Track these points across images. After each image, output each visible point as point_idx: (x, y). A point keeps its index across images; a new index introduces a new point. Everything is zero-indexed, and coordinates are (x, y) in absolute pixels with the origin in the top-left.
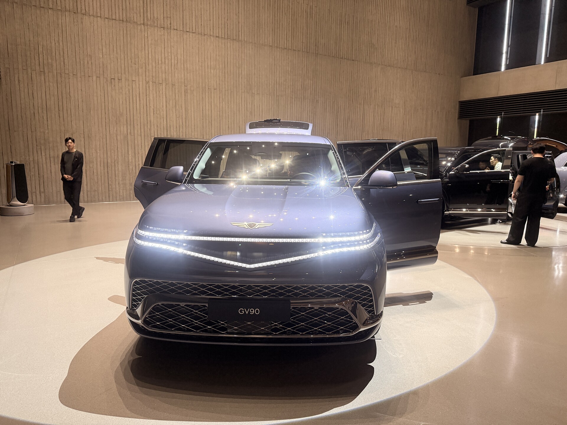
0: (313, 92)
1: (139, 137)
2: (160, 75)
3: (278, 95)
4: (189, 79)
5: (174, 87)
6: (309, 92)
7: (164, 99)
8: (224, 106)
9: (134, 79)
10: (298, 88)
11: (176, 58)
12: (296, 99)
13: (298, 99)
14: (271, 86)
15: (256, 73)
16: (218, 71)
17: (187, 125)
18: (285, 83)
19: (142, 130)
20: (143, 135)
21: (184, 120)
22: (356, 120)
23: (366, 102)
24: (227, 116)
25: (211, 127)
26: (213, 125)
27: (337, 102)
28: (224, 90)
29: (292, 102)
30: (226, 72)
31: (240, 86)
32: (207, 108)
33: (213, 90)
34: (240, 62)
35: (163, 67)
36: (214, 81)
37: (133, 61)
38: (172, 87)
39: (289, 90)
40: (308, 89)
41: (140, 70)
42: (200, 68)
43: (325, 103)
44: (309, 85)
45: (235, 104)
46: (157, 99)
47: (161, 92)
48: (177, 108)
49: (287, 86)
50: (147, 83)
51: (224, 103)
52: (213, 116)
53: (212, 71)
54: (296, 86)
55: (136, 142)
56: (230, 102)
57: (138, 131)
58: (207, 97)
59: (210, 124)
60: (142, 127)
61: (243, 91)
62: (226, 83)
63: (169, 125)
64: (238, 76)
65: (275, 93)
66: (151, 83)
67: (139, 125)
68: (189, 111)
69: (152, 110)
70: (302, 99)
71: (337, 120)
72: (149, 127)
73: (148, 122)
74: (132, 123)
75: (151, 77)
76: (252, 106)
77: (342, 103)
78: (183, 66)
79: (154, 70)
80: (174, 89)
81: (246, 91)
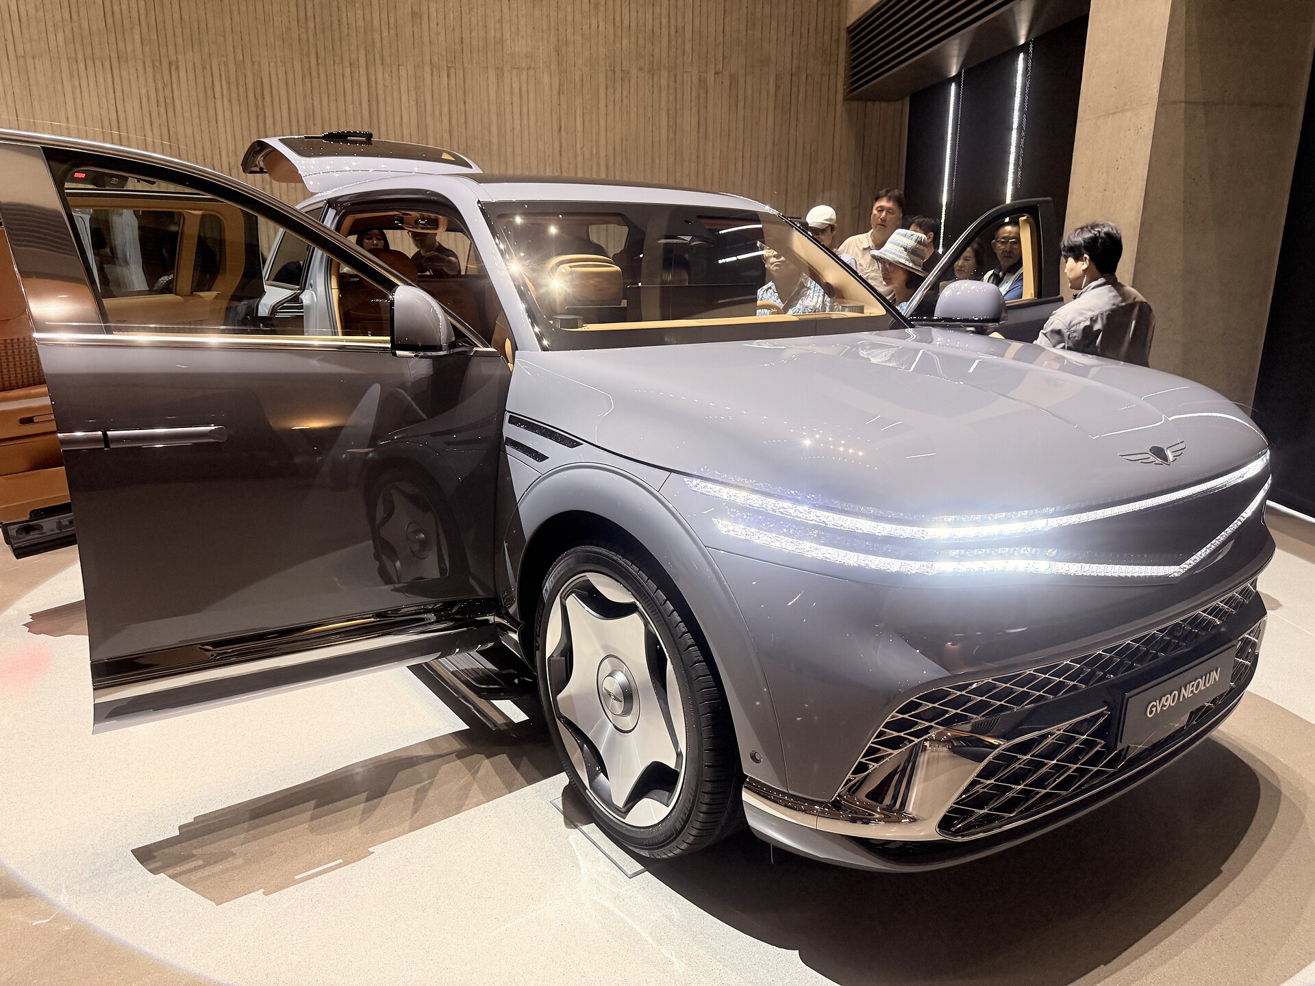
0: (153, 36)
6: (137, 37)
10: (94, 28)
12: (89, 63)
13: (98, 64)
18: (40, 14)
23: (378, 56)
27: (253, 63)
29: (75, 73)
39: (61, 37)
40: (131, 28)
43: (205, 68)
44: (135, 15)
49: (49, 24)
54: (85, 23)
70: (115, 60)
77: (273, 64)
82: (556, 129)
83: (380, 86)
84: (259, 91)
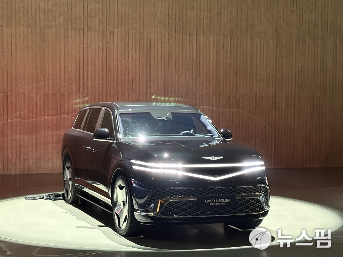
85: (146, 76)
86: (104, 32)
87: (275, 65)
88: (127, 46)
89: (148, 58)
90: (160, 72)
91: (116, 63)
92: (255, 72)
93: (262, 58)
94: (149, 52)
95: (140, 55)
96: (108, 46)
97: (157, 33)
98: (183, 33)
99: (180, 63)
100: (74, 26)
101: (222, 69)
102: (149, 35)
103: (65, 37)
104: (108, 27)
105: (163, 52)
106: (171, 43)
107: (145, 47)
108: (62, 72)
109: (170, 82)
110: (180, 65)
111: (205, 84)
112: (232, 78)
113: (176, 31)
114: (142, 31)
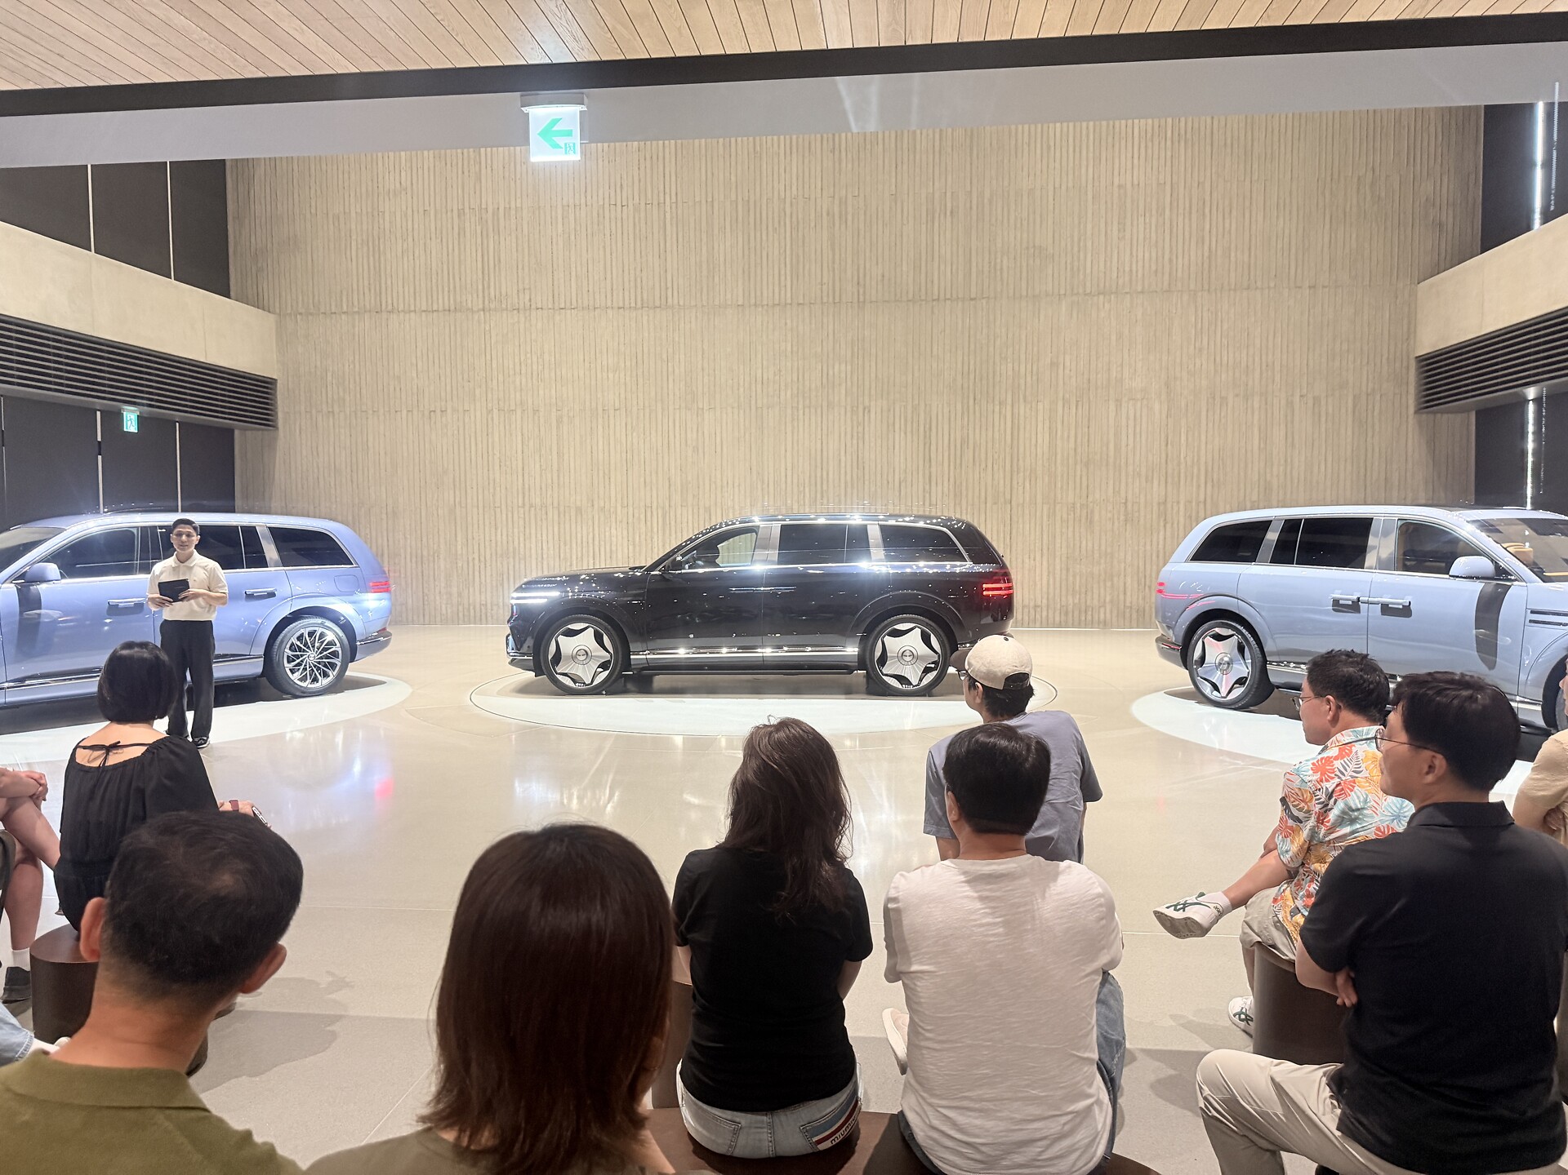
0: (855, 390)
1: (475, 510)
2: (512, 396)
3: (759, 405)
4: (565, 396)
5: (537, 414)
6: (843, 392)
7: (519, 438)
8: (635, 441)
9: (466, 408)
10: (813, 386)
11: (540, 360)
12: (807, 410)
13: (813, 410)
14: (742, 390)
15: (706, 365)
16: (622, 375)
17: (562, 483)
18: (777, 377)
19: (480, 497)
20: (481, 505)
21: (555, 475)
22: (990, 445)
23: (1021, 397)
24: (643, 460)
25: (610, 484)
26: (612, 480)
27: (926, 405)
28: (635, 409)
29: (796, 417)
30: (640, 373)
31: (671, 397)
32: (601, 448)
33: (612, 412)
34: (670, 350)
35: (518, 380)
36: (615, 394)
37: (466, 376)
38: (534, 414)
39: (789, 393)
40: (840, 385)
41: (477, 392)
42: (587, 373)
43: (889, 410)
44: (843, 375)
45: (660, 433)
46: (507, 439)
47: (513, 426)
48: (543, 452)
49: (783, 384)
50: (490, 411)
51: (634, 434)
52: (612, 462)
53: (611, 375)
54: (807, 383)
55: (469, 519)
56: (647, 433)
57: (472, 499)
58: (600, 427)
59: (606, 477)
60: (480, 491)
61: (678, 407)
62: (640, 395)
63: (527, 486)
64: (665, 378)
65: (753, 402)
66: (495, 411)
67: (475, 488)
68: (566, 457)
69: (497, 461)
70: (825, 408)
71: (927, 450)
72: (491, 490)
73: (491, 482)
74: (463, 485)
75: (496, 402)
76: (697, 435)
77: (940, 406)
78: (553, 375)
79: (501, 388)
80: (536, 418)
81: (683, 405)
82: (1163, 444)
83: (1022, 418)
84: (928, 426)
85: (924, 474)
86: (855, 409)
87: (1163, 447)
88: (891, 428)
89: (927, 445)
90: (946, 469)
91: (873, 457)
92: (1123, 461)
93: (1138, 436)
94: (928, 436)
95: (912, 441)
96: (861, 429)
97: (943, 405)
98: (987, 402)
99: (983, 451)
100: (807, 402)
101: (1059, 457)
102: (928, 407)
103: (793, 420)
104: (861, 399)
105: (952, 436)
106: (966, 419)
107: (922, 429)
108: (789, 473)
109: (964, 484)
110: (983, 456)
111: (1027, 485)
112: (1078, 473)
113: (975, 400)
114: (917, 402)
